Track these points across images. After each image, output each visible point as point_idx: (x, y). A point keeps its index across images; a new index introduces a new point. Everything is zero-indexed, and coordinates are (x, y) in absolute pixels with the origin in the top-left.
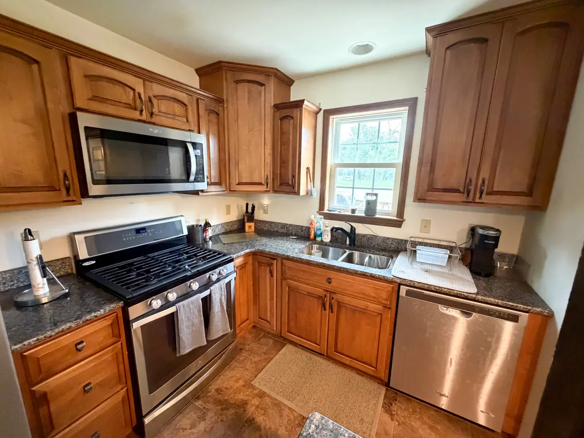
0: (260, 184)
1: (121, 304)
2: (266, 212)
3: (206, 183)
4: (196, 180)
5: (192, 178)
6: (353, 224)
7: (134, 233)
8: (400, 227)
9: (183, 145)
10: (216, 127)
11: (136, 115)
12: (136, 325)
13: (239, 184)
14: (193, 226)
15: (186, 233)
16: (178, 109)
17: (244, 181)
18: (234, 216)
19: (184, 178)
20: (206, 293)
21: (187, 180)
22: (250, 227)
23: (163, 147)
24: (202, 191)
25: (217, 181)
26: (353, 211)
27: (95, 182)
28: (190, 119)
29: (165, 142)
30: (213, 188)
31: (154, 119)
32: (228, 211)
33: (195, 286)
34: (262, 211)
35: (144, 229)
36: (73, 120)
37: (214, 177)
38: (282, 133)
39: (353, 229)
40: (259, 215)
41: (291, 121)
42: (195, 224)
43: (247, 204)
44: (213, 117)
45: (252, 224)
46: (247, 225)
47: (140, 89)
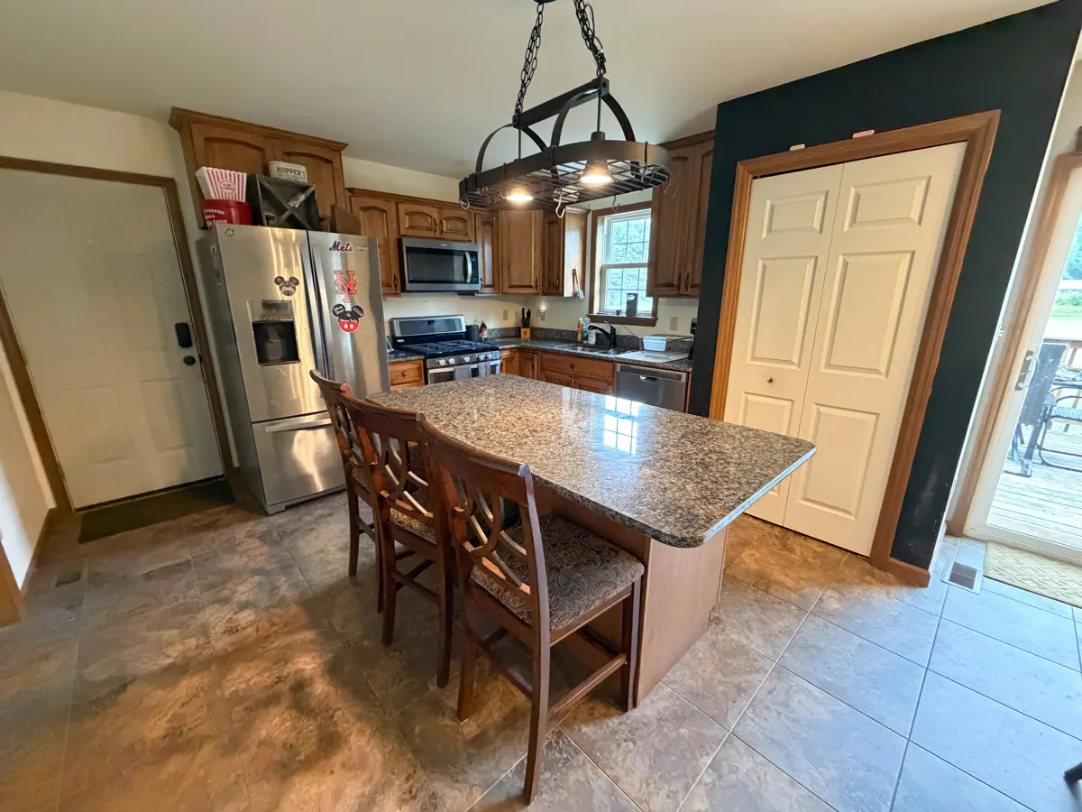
0: (530, 287)
1: (423, 357)
2: (543, 319)
3: (480, 285)
4: (471, 283)
5: (469, 280)
6: (614, 326)
7: (427, 324)
8: (654, 326)
9: (462, 253)
10: (490, 237)
11: (431, 234)
12: (431, 371)
13: (511, 287)
14: (470, 326)
15: (464, 330)
16: (460, 225)
17: (514, 284)
18: (511, 323)
19: (463, 280)
20: (475, 366)
21: (465, 282)
22: (525, 333)
23: (449, 256)
24: (477, 292)
25: (491, 283)
26: (618, 312)
27: (410, 282)
28: (469, 231)
29: (450, 253)
30: (487, 290)
31: (444, 236)
32: (505, 317)
33: (467, 359)
34: (539, 318)
35: (433, 321)
36: (399, 242)
37: (489, 280)
38: (549, 237)
39: (613, 330)
40: (537, 322)
41: (556, 227)
42: (473, 324)
43: (523, 310)
44: (488, 227)
45: (528, 330)
46: (523, 330)
47: (435, 215)
